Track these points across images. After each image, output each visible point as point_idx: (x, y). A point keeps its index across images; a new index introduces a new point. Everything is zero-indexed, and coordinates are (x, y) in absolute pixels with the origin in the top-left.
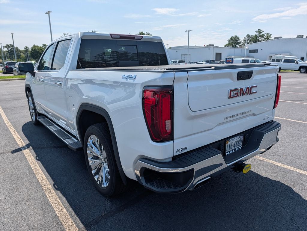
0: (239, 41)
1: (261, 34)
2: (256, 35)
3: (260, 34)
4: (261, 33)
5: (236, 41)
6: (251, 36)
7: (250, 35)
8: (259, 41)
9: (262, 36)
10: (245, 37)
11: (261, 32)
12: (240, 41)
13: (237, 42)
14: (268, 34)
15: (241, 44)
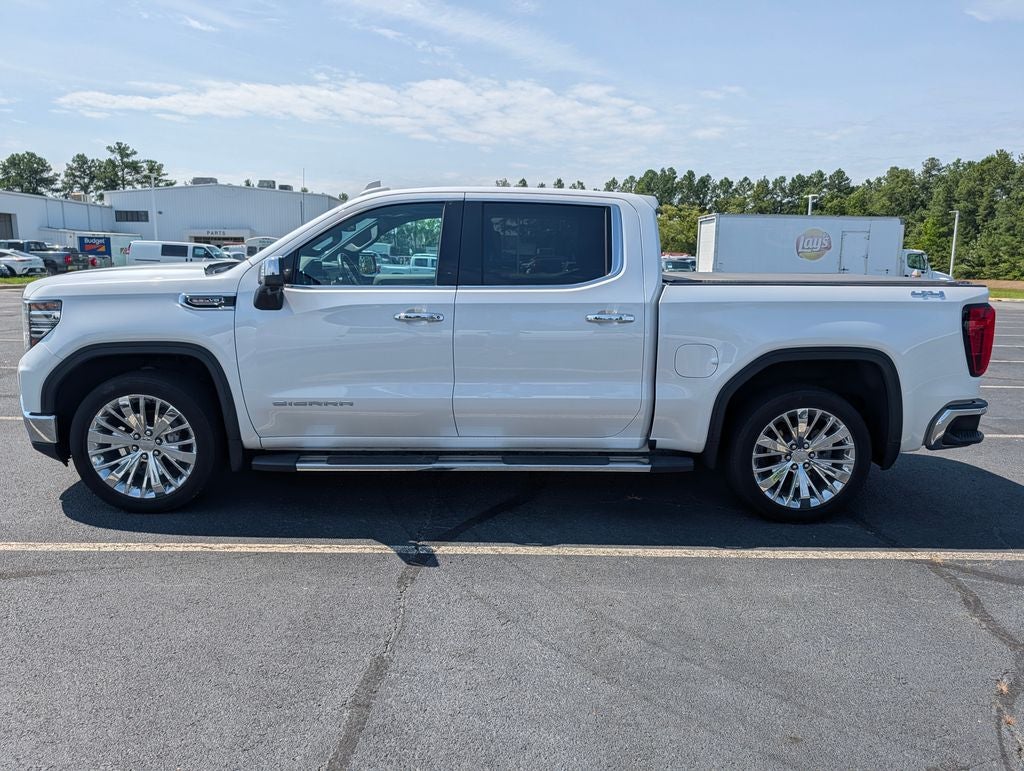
0: (45, 175)
1: (131, 159)
2: (111, 162)
3: (125, 160)
4: (128, 155)
5: (36, 172)
6: (93, 161)
7: (90, 158)
8: (125, 183)
9: (134, 167)
10: (71, 163)
11: (128, 152)
12: (51, 174)
13: (38, 177)
14: (151, 162)
15: (59, 185)
